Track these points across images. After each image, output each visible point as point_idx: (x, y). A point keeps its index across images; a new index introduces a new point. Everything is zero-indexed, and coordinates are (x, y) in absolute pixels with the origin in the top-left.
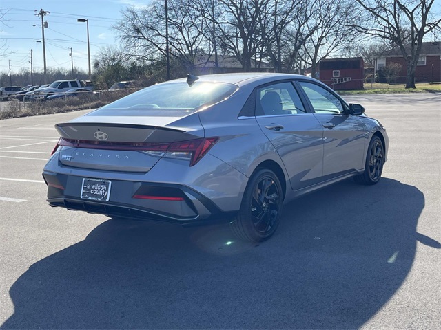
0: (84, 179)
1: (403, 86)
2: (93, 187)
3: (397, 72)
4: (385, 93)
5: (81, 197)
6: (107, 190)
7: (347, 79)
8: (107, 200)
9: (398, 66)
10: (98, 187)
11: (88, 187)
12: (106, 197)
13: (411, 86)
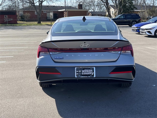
0: (76, 68)
1: (36, 23)
2: (83, 71)
3: (29, 17)
4: (31, 25)
5: (76, 77)
6: (93, 72)
7: (11, 19)
8: (95, 76)
9: (29, 15)
10: (85, 71)
11: (80, 71)
12: (93, 75)
13: (39, 23)
